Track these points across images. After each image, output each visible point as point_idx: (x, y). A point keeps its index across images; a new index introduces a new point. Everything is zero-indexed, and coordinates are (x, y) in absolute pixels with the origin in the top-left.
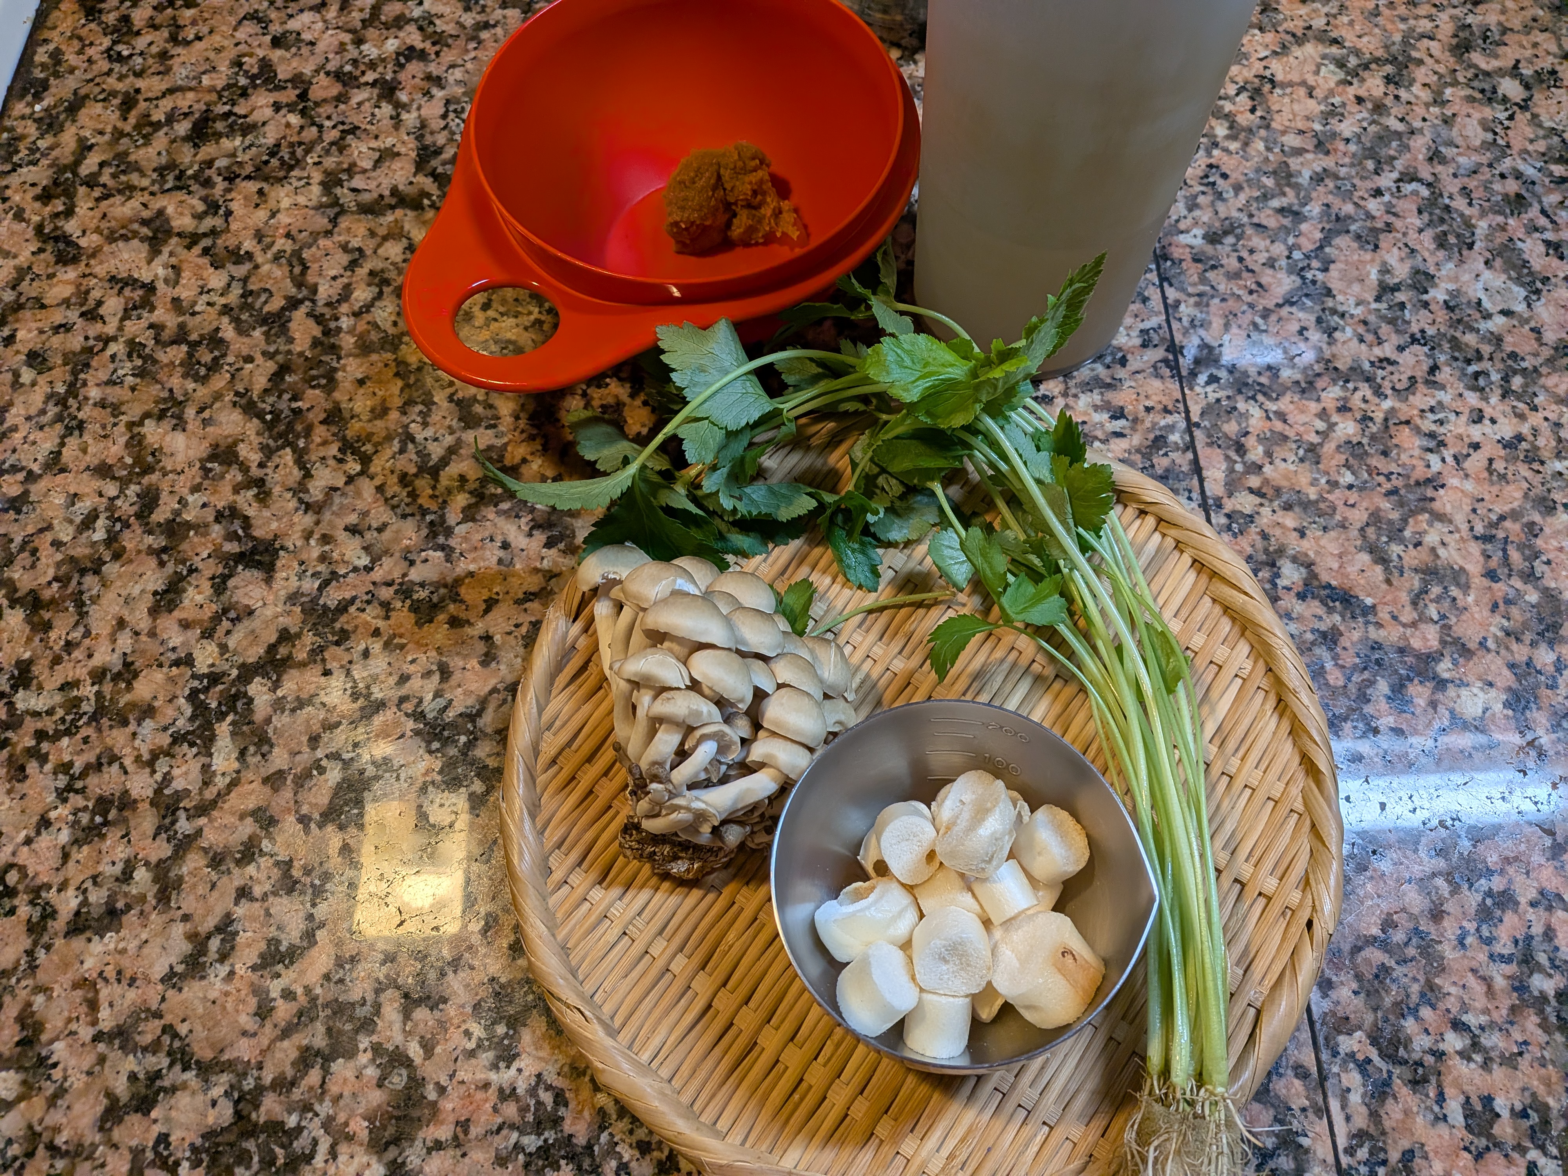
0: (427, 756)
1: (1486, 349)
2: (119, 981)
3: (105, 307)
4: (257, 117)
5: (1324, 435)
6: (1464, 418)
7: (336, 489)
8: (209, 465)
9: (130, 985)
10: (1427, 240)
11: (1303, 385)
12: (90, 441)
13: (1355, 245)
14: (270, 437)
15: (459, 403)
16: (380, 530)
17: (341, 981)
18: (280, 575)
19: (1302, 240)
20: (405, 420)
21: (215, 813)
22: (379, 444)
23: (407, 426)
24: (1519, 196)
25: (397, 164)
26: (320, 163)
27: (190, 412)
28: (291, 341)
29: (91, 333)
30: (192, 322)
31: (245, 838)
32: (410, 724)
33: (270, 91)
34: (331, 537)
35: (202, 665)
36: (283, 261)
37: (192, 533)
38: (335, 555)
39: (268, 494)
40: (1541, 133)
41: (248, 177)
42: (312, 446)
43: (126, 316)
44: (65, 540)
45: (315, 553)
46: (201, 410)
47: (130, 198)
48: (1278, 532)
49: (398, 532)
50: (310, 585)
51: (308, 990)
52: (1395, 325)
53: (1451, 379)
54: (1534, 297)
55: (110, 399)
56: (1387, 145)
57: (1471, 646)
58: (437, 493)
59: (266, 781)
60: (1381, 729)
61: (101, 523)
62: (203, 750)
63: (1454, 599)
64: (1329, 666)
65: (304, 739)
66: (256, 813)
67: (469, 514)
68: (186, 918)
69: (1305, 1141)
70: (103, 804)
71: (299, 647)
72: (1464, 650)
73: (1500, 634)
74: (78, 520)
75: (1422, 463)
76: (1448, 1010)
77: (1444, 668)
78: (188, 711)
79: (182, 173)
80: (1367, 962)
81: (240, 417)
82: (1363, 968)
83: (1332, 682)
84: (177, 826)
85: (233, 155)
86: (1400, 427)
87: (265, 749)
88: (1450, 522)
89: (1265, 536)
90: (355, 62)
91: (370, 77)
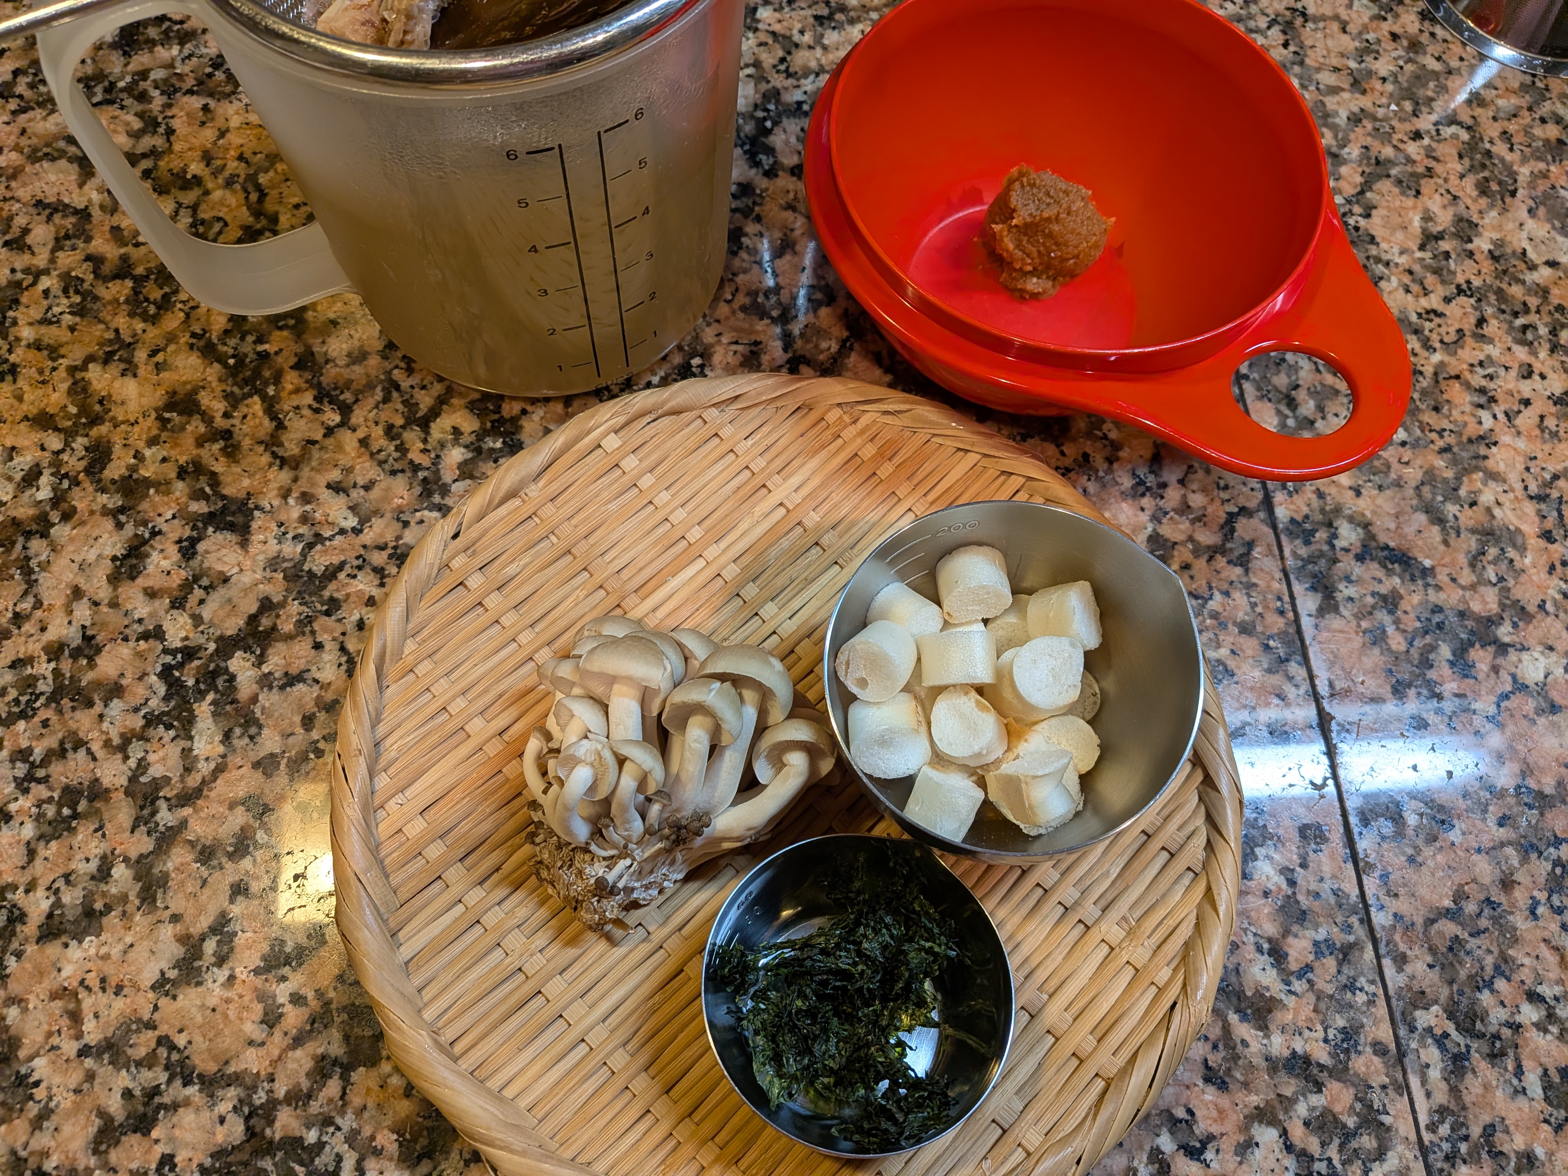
1: (1533, 302)
2: (104, 989)
3: (32, 235)
6: (1513, 373)
7: (313, 442)
8: (167, 415)
9: (117, 994)
10: (1468, 188)
12: (26, 388)
13: (1396, 190)
14: (235, 384)
16: (367, 488)
18: (257, 537)
19: (1342, 184)
20: (388, 365)
21: (200, 802)
22: (361, 392)
23: (389, 373)
27: (141, 355)
29: (18, 266)
30: (136, 254)
31: (236, 829)
34: (313, 496)
35: (174, 638)
36: (237, 187)
37: (152, 491)
38: (318, 515)
39: (237, 447)
41: (190, 92)
42: (284, 394)
43: (59, 244)
44: (5, 499)
45: (295, 513)
46: (154, 353)
48: (1333, 490)
49: (388, 489)
50: (292, 550)
51: (319, 993)
52: (1440, 275)
53: (1500, 333)
55: (46, 341)
56: (1425, 86)
57: (1532, 608)
58: (429, 447)
59: (256, 765)
60: (1445, 694)
61: (45, 480)
62: (182, 733)
63: (1512, 561)
64: (1390, 630)
65: (297, 719)
66: (247, 802)
67: (467, 471)
68: (175, 918)
69: (1387, 1120)
70: (70, 795)
71: (284, 617)
72: (1523, 614)
73: (1559, 597)
74: (18, 476)
75: (1473, 420)
76: (1522, 982)
77: (1504, 632)
78: (162, 690)
79: (112, 85)
80: (1441, 934)
81: (199, 361)
82: (1437, 941)
83: (1394, 647)
84: (158, 817)
85: (171, 66)
86: (1451, 382)
87: (253, 730)
88: (1504, 481)
89: (1320, 495)
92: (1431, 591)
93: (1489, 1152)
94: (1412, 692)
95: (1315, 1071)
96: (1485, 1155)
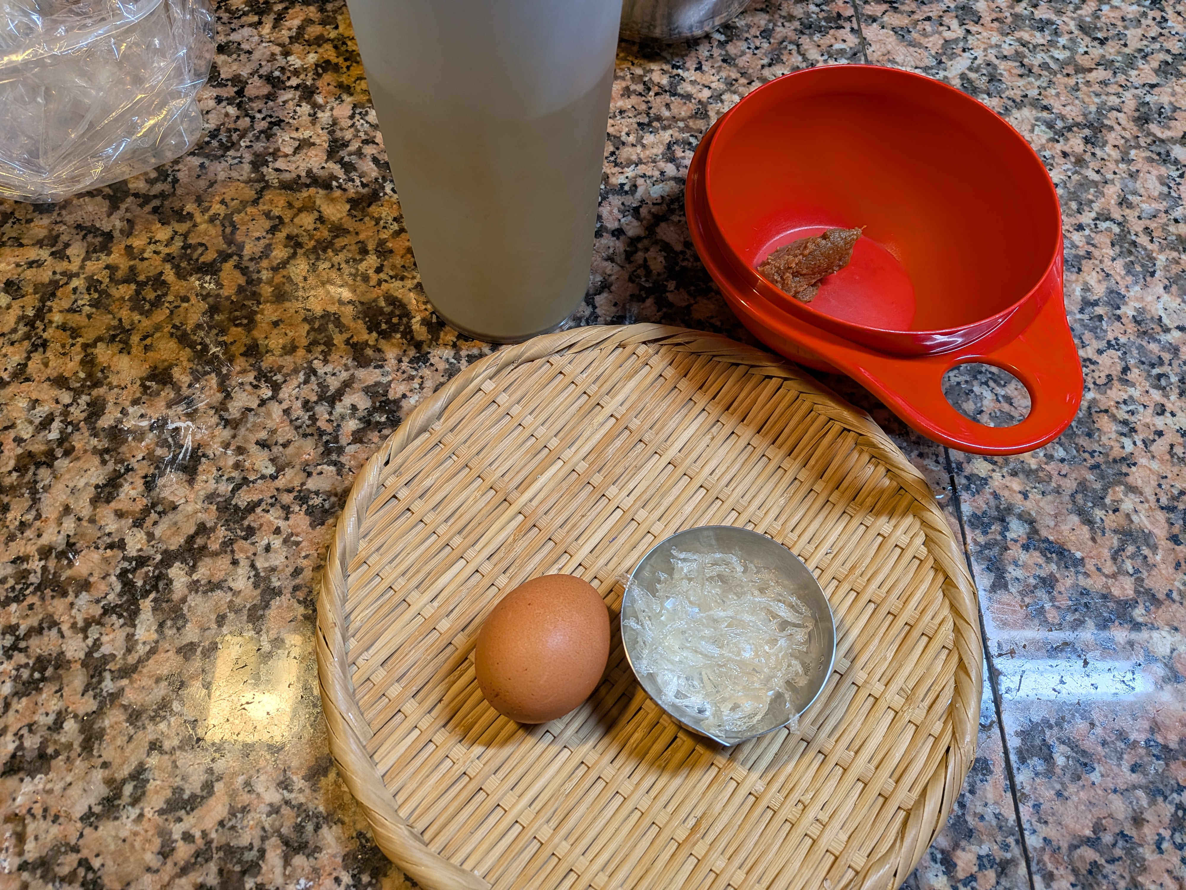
1: (1166, 357)
2: (45, 817)
3: (71, 248)
6: (1150, 410)
7: (250, 410)
8: (148, 383)
9: (54, 822)
12: (52, 357)
14: (199, 364)
15: (354, 346)
16: (285, 446)
17: (233, 828)
18: (201, 478)
20: (310, 357)
21: (135, 676)
22: (288, 375)
23: (311, 362)
25: (312, 152)
26: (251, 146)
27: (135, 339)
28: (220, 287)
29: (58, 270)
30: (141, 266)
31: (159, 700)
33: (214, 87)
34: (245, 449)
35: (132, 550)
36: (218, 222)
37: (130, 438)
38: (247, 464)
39: (195, 409)
41: (193, 154)
42: (234, 373)
43: (87, 258)
44: (25, 437)
45: (231, 461)
46: (144, 338)
48: (1006, 493)
49: (300, 447)
50: (225, 488)
51: (204, 834)
52: (1095, 333)
53: (1140, 379)
55: (70, 324)
56: (1087, 191)
57: (1161, 596)
58: (333, 418)
59: (179, 650)
61: (56, 425)
62: (129, 622)
64: (1048, 606)
65: (213, 617)
66: (169, 678)
67: (358, 438)
68: (105, 765)
70: (42, 662)
71: (213, 539)
72: (1154, 600)
73: (1183, 588)
74: (37, 421)
75: (1118, 445)
78: (118, 587)
80: (1082, 858)
81: (176, 346)
82: (1078, 864)
83: (1050, 619)
84: (103, 685)
86: (1101, 415)
87: (180, 623)
88: (1141, 494)
89: (996, 496)
90: (283, 69)
91: (294, 82)
92: (1080, 577)
94: (1063, 656)
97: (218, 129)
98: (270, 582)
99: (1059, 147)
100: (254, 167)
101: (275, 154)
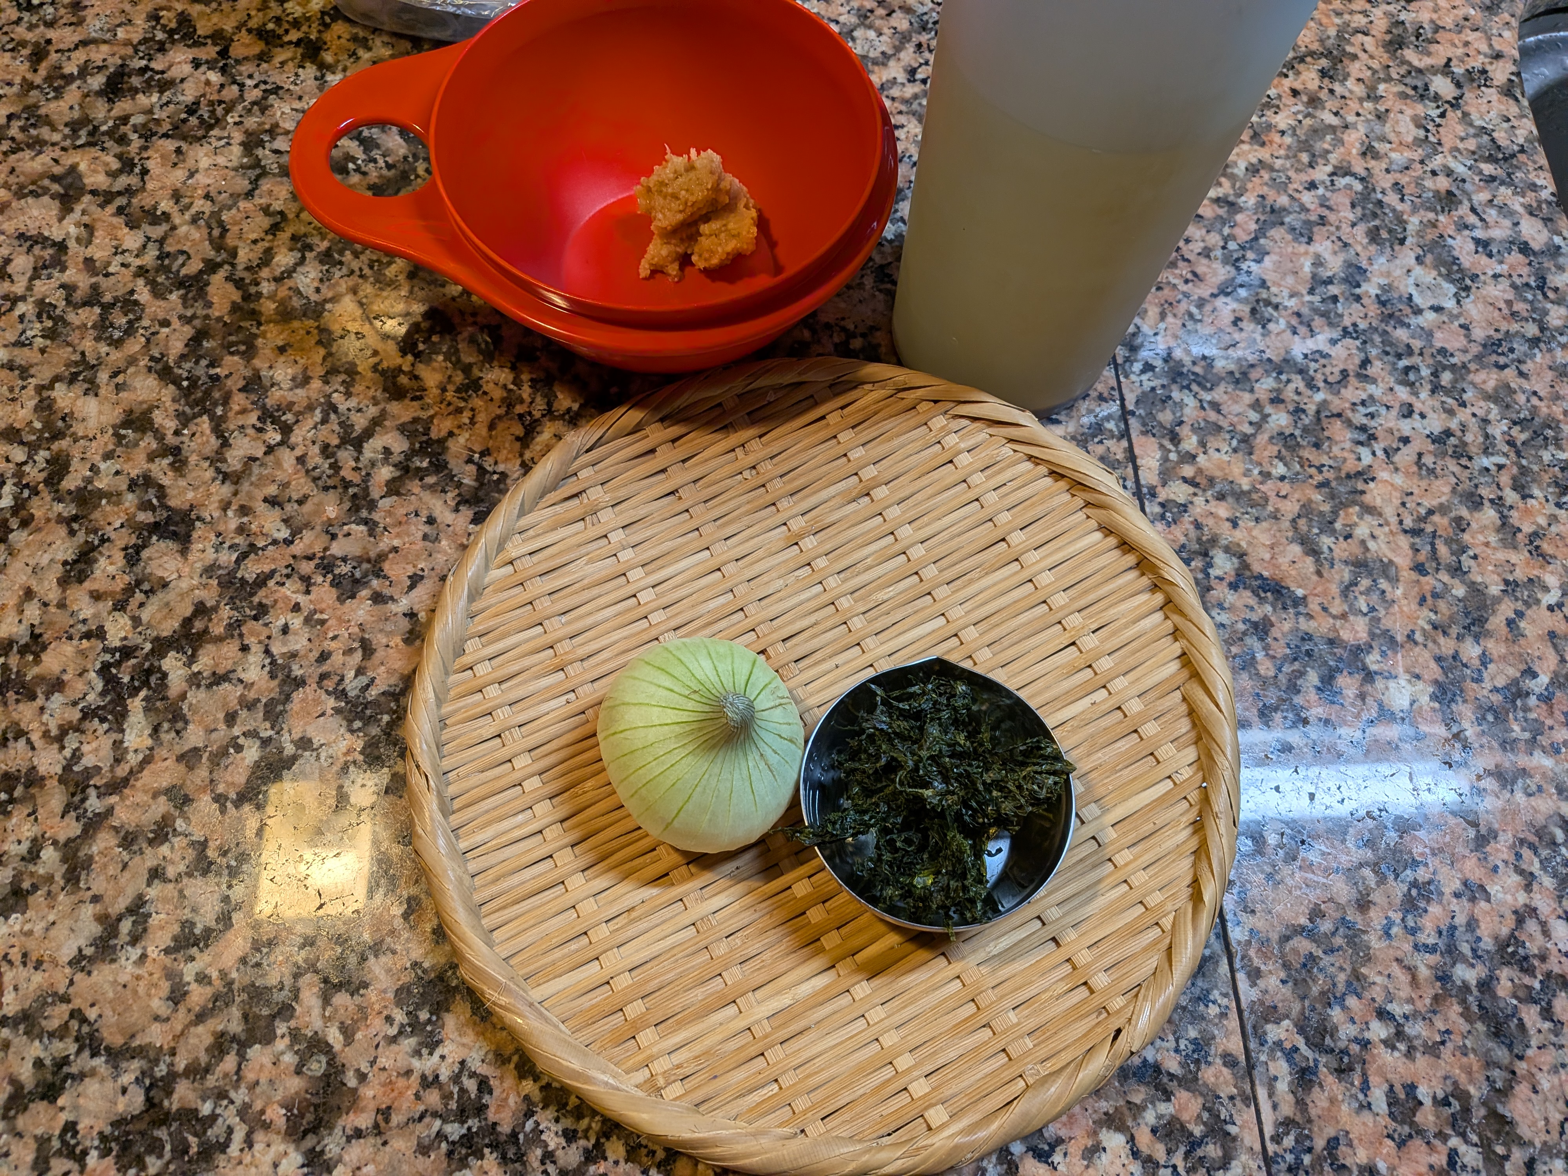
0: (348, 735)
1: (1417, 345)
2: (25, 964)
3: (13, 264)
4: (175, 73)
5: (1258, 426)
6: (1394, 413)
7: (254, 459)
8: (123, 432)
9: (36, 968)
10: (1360, 234)
11: (1237, 375)
13: (1289, 237)
14: (187, 404)
15: (384, 373)
16: (300, 502)
17: (258, 965)
18: (196, 546)
19: (1237, 231)
20: (328, 389)
21: (127, 792)
22: (300, 413)
23: (330, 396)
24: (1449, 193)
26: (241, 123)
27: (103, 376)
28: (209, 305)
30: (104, 283)
31: (158, 817)
32: (331, 702)
33: (189, 46)
34: (250, 508)
35: (114, 639)
36: (202, 222)
37: (104, 502)
38: (254, 527)
39: (184, 462)
40: (1472, 131)
41: (166, 136)
42: (231, 414)
43: (36, 274)
45: (233, 524)
46: (115, 375)
47: (40, 153)
48: (1210, 522)
49: (319, 504)
50: (227, 558)
51: (223, 974)
52: (1328, 318)
53: (1383, 374)
54: (1464, 294)
55: (18, 361)
56: (1322, 138)
57: (1399, 638)
58: (360, 465)
59: (180, 758)
60: (1311, 719)
61: (8, 489)
62: (115, 726)
63: (1383, 592)
64: (1260, 656)
65: (221, 716)
66: (170, 792)
67: (394, 488)
68: (96, 899)
69: (1233, 1130)
70: (9, 780)
71: (215, 621)
72: (1392, 643)
73: (1428, 627)
75: (1353, 456)
76: (1373, 1000)
77: (1372, 660)
78: (99, 685)
79: (96, 128)
80: (1295, 951)
81: (156, 383)
82: (1291, 957)
83: (1262, 672)
84: (88, 804)
85: (150, 112)
86: (1332, 420)
87: (180, 725)
88: (1380, 515)
89: (1198, 526)
90: (278, 20)
91: (294, 36)
92: (1302, 619)
93: (1331, 1165)
94: (1278, 717)
95: (1165, 1080)
96: (1327, 1168)
97: (197, 103)
98: (290, 671)
99: (1287, 83)
100: (245, 149)
101: (273, 131)
